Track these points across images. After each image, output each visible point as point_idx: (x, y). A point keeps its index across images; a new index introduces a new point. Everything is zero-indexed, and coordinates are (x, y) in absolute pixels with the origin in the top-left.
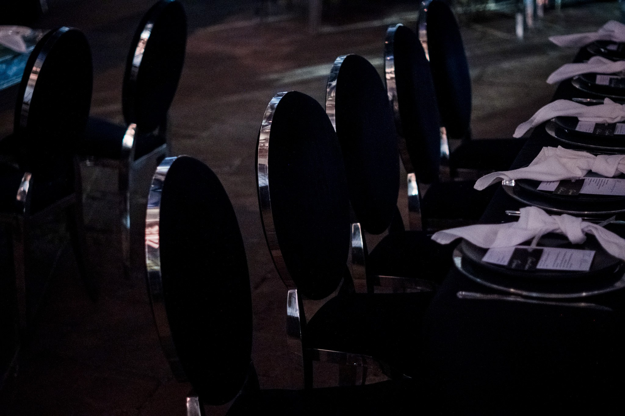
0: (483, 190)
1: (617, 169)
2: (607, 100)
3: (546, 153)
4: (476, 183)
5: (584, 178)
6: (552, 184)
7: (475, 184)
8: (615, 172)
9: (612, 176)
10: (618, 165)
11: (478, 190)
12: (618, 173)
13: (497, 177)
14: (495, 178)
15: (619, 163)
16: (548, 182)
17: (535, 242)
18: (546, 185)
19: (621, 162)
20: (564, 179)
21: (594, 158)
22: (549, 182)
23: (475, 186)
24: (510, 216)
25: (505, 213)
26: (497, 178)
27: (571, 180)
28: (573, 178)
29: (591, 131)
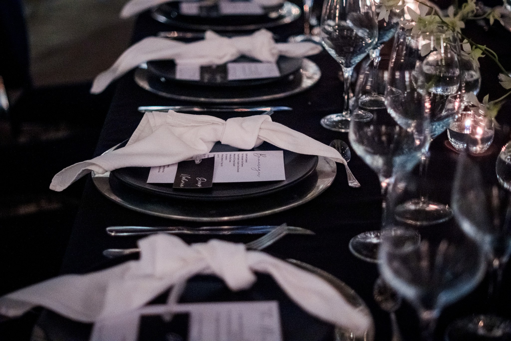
0: (64, 190)
1: (258, 138)
2: (209, 34)
3: (152, 122)
4: (53, 180)
5: (211, 155)
6: (166, 169)
7: (51, 182)
8: (257, 142)
9: (251, 148)
10: (259, 131)
11: (56, 190)
12: (259, 142)
13: (84, 169)
14: (81, 171)
15: (260, 128)
16: (160, 167)
17: (173, 297)
18: (159, 172)
19: (263, 126)
20: (184, 160)
21: (223, 124)
22: (163, 167)
23: (51, 185)
24: (115, 237)
25: (105, 232)
26: (84, 171)
27: (194, 161)
28: (197, 156)
29: (196, 77)
